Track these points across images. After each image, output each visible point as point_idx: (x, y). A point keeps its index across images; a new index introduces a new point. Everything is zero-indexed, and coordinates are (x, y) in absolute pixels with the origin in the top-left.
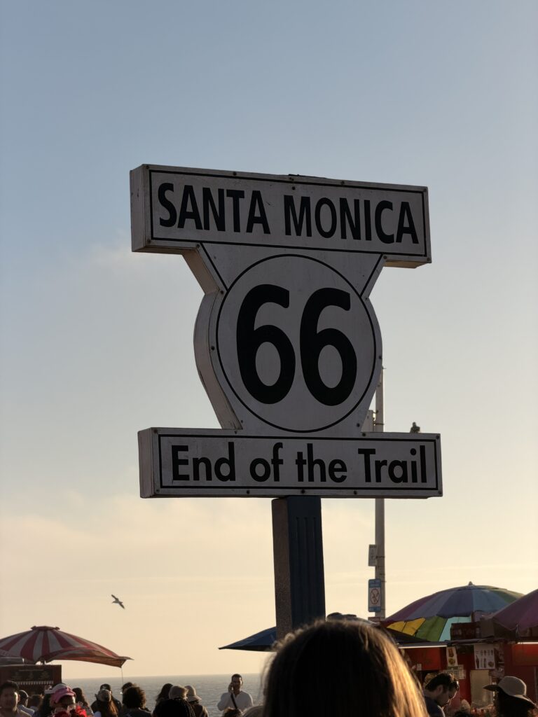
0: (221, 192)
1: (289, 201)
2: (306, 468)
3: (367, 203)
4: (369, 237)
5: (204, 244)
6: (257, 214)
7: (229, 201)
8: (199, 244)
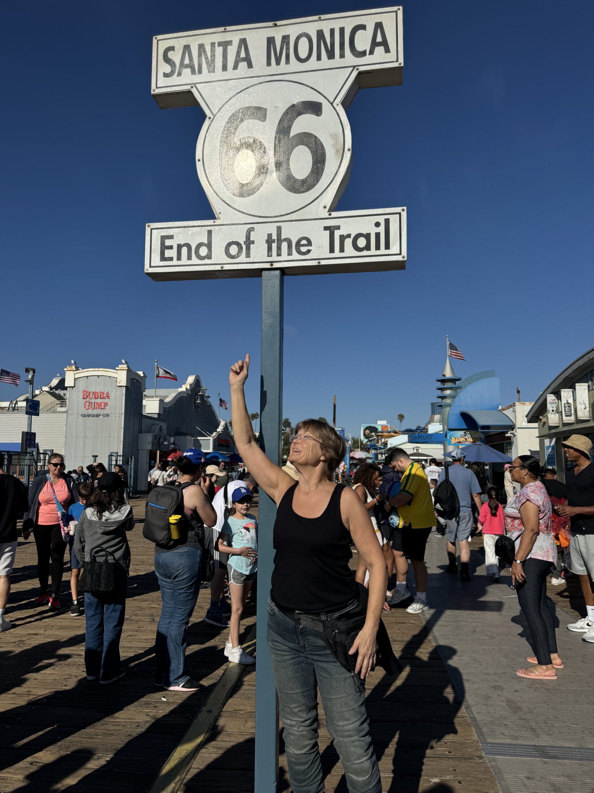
0: (213, 44)
1: (271, 41)
2: (274, 246)
3: (342, 30)
4: (342, 56)
5: (197, 85)
6: (243, 55)
7: (219, 50)
8: (193, 85)
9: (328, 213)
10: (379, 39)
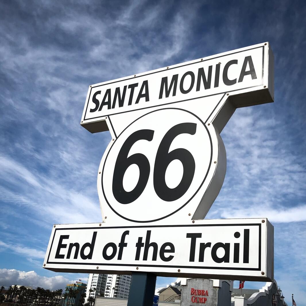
9: (192, 221)
10: (248, 69)
